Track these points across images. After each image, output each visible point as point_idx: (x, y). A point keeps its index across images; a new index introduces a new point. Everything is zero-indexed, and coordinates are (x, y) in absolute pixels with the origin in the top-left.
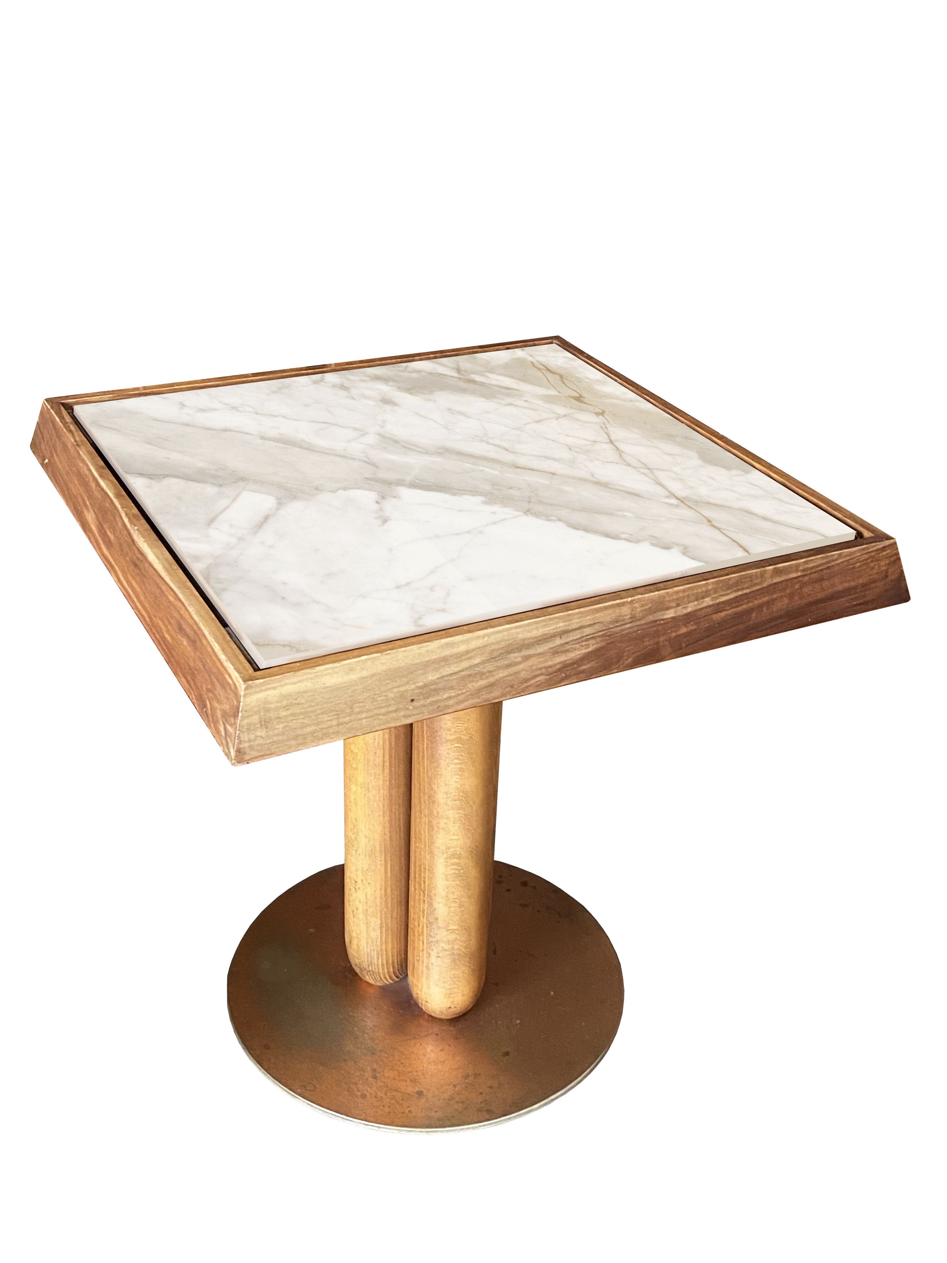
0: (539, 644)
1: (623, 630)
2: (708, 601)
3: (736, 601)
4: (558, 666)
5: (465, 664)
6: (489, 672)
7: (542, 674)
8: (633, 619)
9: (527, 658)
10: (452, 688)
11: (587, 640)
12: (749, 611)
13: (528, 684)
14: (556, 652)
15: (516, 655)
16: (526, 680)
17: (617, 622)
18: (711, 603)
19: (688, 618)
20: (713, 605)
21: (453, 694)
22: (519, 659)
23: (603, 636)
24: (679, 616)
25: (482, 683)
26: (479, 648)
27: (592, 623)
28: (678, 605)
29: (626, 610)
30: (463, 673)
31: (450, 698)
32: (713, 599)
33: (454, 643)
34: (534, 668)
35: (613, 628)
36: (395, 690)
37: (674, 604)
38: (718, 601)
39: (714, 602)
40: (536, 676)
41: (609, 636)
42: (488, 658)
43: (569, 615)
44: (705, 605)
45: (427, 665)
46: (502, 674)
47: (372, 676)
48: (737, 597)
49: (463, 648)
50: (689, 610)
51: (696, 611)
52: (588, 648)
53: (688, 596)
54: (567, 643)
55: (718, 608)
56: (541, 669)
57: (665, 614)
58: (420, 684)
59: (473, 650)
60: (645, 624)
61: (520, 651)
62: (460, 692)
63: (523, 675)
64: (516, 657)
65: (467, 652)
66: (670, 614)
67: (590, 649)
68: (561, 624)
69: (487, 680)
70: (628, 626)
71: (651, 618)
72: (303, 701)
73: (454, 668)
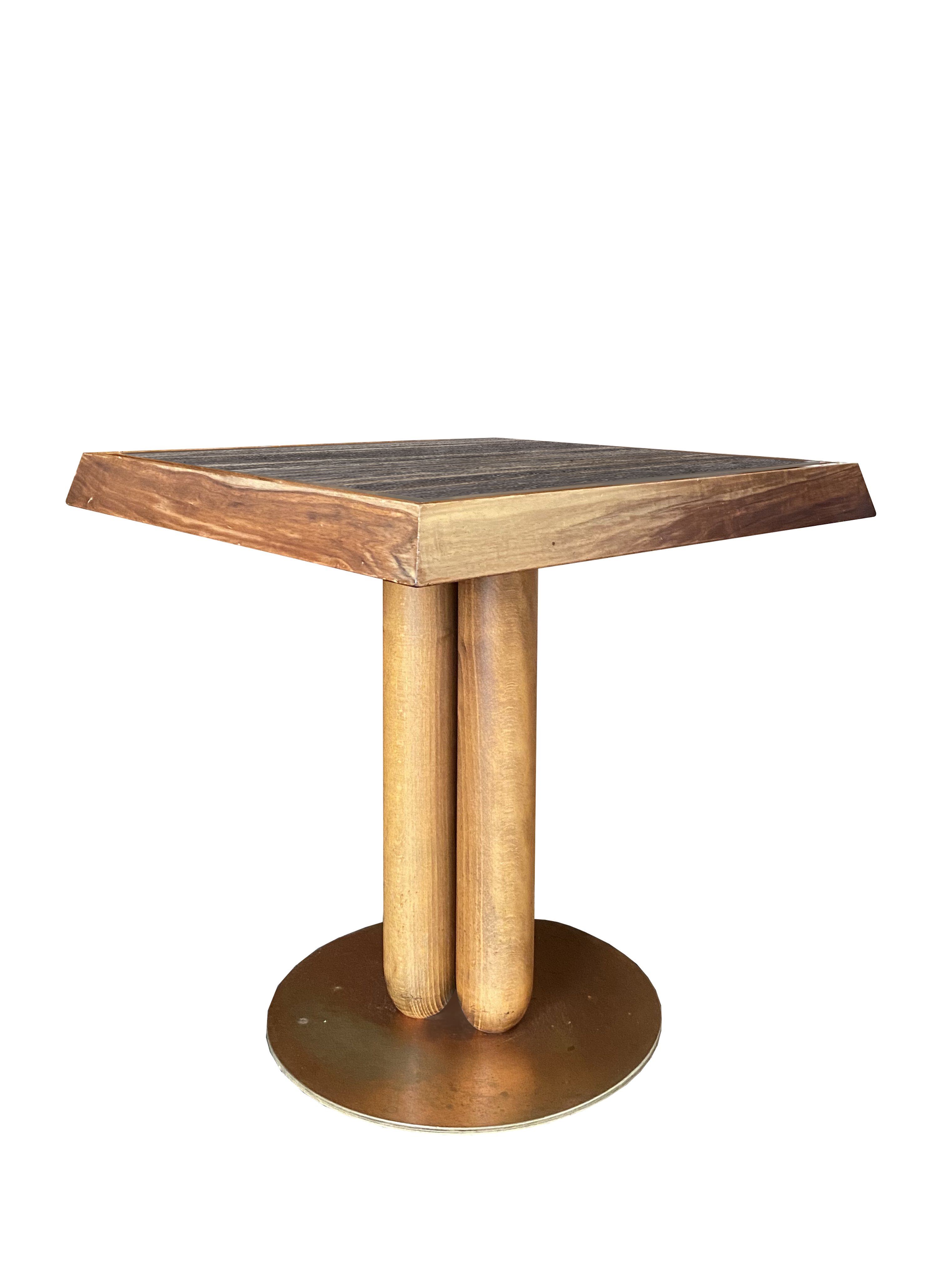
0: (640, 507)
1: (697, 506)
2: (750, 491)
3: (768, 494)
4: (657, 530)
5: (589, 516)
6: (609, 527)
7: (646, 535)
8: (703, 497)
9: (633, 518)
10: (582, 537)
11: (673, 510)
12: (779, 505)
13: (637, 543)
14: (653, 516)
15: (626, 514)
16: (636, 539)
17: (692, 497)
18: (753, 493)
19: (741, 503)
20: (754, 495)
21: (583, 543)
22: (628, 519)
23: (683, 508)
24: (734, 500)
25: (604, 536)
26: (598, 503)
27: (675, 495)
28: (731, 491)
29: (697, 488)
30: (589, 524)
31: (581, 546)
32: (754, 490)
33: (579, 495)
34: (640, 528)
35: (690, 502)
36: (540, 531)
37: (728, 489)
38: (757, 492)
39: (755, 493)
40: (642, 537)
41: (688, 508)
42: (605, 514)
43: (658, 485)
44: (749, 494)
45: (561, 512)
46: (617, 530)
47: (521, 515)
48: (769, 491)
49: (586, 501)
50: (739, 496)
51: (744, 498)
52: (675, 517)
53: (737, 484)
54: (660, 510)
55: (758, 498)
56: (644, 530)
57: (724, 497)
58: (558, 529)
59: (595, 504)
60: (713, 503)
61: (628, 511)
62: (588, 542)
63: (633, 533)
64: (626, 516)
65: (590, 505)
66: (727, 497)
67: (677, 518)
68: (654, 493)
69: (607, 534)
70: (700, 502)
71: (715, 498)
72: (468, 530)
73: (581, 519)
